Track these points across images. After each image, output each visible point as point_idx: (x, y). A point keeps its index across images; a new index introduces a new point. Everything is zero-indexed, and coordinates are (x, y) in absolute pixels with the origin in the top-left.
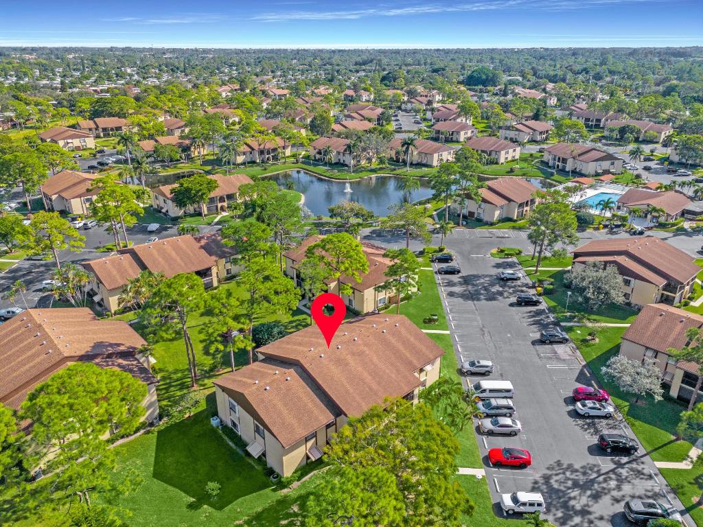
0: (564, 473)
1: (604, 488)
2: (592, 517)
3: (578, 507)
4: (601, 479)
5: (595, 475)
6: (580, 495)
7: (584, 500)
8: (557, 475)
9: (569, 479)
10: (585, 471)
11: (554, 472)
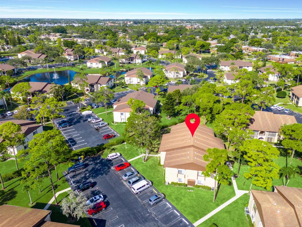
0: (104, 172)
1: (91, 172)
2: (94, 163)
3: (99, 165)
4: (91, 175)
5: (94, 175)
6: (98, 168)
7: (97, 167)
8: (106, 170)
9: (102, 171)
10: (97, 175)
11: (107, 171)
